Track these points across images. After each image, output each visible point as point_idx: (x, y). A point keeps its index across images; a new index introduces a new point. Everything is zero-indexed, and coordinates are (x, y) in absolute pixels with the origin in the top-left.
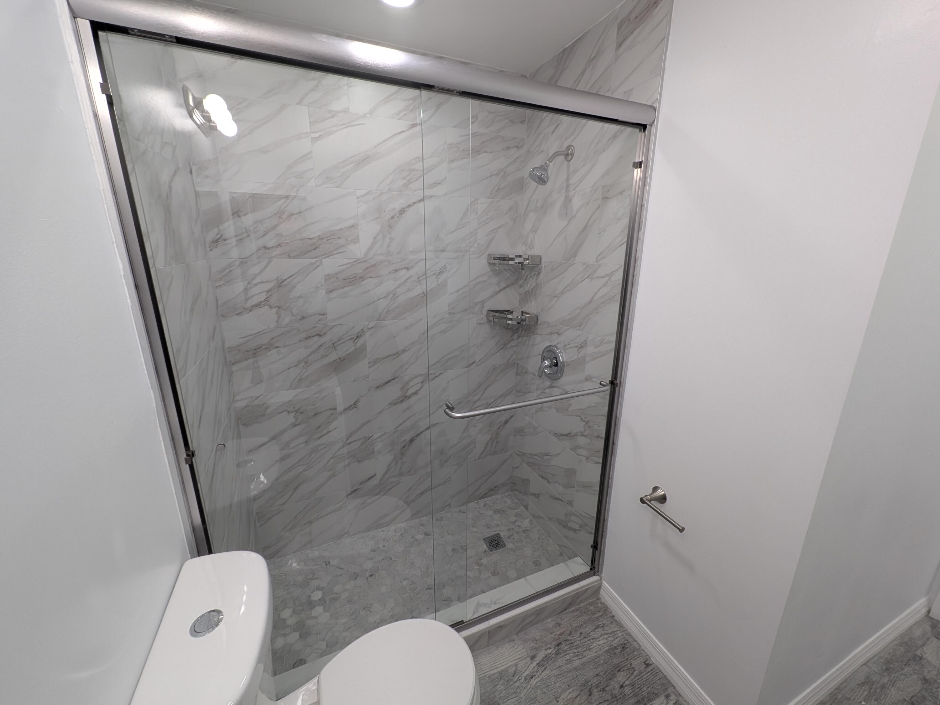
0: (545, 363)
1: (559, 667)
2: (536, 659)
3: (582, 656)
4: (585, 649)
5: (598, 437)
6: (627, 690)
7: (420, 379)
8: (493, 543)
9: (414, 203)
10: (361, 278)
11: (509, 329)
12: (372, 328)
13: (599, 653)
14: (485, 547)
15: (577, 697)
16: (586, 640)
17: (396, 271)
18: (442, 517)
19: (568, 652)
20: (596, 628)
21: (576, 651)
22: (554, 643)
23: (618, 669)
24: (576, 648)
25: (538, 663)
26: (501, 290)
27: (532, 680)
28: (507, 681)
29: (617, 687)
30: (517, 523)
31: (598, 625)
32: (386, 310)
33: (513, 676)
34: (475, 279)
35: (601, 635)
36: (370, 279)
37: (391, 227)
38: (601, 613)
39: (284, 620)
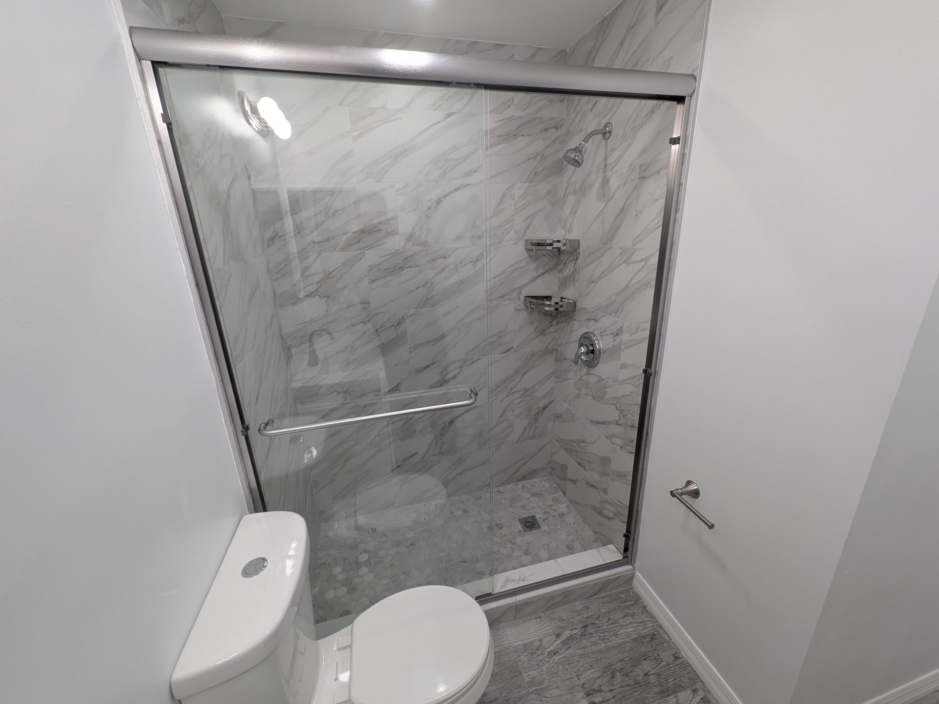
0: (581, 350)
1: (583, 647)
2: (561, 637)
3: (608, 641)
4: (611, 634)
5: (632, 426)
6: (652, 679)
7: (457, 364)
8: (528, 524)
9: (451, 192)
10: (401, 267)
11: (548, 315)
12: (412, 315)
13: (626, 639)
14: (520, 527)
15: (598, 678)
16: (613, 626)
17: (434, 260)
18: (481, 496)
19: (594, 635)
20: (625, 616)
21: (602, 635)
22: (581, 625)
23: (645, 657)
24: (602, 632)
25: (563, 641)
26: (539, 276)
27: (555, 656)
28: (531, 654)
29: (642, 674)
30: (553, 507)
31: (628, 614)
32: (424, 298)
33: (537, 650)
34: (512, 265)
35: (630, 624)
36: (409, 269)
37: (428, 217)
38: (633, 602)
39: (335, 576)
